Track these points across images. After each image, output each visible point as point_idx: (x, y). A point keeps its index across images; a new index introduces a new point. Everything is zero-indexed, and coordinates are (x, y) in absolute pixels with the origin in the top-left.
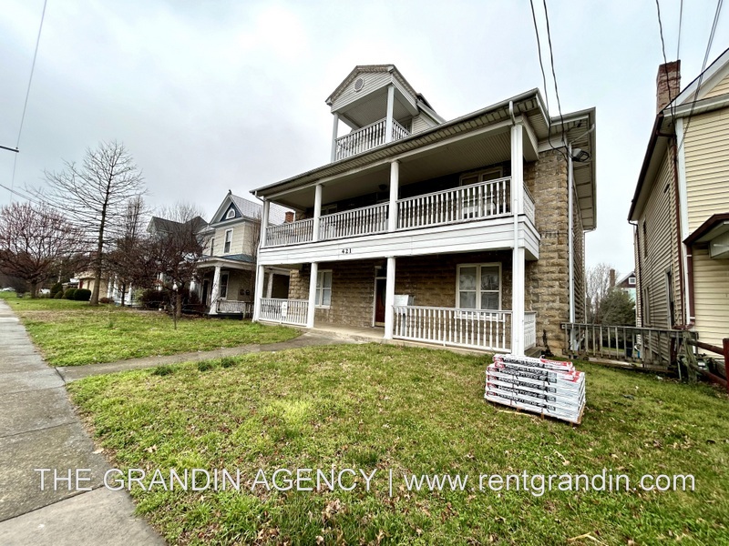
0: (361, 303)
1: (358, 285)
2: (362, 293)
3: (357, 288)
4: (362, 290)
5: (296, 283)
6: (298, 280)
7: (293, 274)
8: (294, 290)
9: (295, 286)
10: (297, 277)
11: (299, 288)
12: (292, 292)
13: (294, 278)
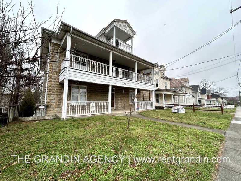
5: (56, 91)
6: (59, 88)
7: (53, 84)
8: (53, 94)
9: (55, 92)
10: (57, 87)
11: (60, 94)
12: (52, 96)
13: (53, 87)
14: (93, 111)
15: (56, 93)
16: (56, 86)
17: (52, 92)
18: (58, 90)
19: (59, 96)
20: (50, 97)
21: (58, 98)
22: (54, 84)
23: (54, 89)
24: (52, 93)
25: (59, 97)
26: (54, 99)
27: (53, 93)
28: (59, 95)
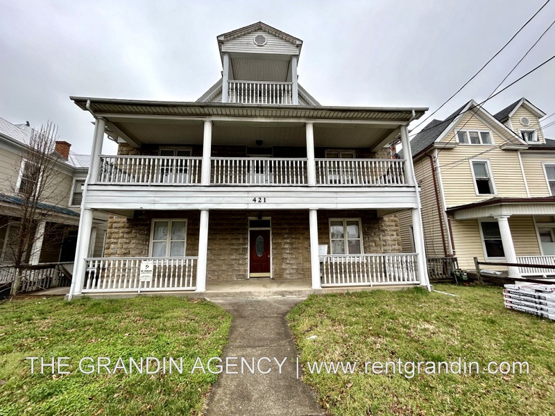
0: (232, 254)
1: (227, 236)
2: (232, 244)
3: (227, 239)
4: (234, 242)
5: (121, 235)
6: (126, 230)
7: (115, 222)
8: (116, 243)
9: (118, 238)
10: (123, 227)
11: (127, 241)
12: (112, 246)
13: (116, 228)
14: (148, 283)
15: (120, 240)
16: (121, 225)
17: (114, 238)
18: (123, 233)
19: (125, 246)
20: (109, 248)
21: (123, 250)
22: (118, 222)
23: (117, 233)
24: (113, 240)
25: (126, 249)
26: (116, 253)
27: (115, 241)
28: (126, 243)
